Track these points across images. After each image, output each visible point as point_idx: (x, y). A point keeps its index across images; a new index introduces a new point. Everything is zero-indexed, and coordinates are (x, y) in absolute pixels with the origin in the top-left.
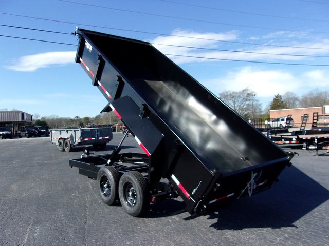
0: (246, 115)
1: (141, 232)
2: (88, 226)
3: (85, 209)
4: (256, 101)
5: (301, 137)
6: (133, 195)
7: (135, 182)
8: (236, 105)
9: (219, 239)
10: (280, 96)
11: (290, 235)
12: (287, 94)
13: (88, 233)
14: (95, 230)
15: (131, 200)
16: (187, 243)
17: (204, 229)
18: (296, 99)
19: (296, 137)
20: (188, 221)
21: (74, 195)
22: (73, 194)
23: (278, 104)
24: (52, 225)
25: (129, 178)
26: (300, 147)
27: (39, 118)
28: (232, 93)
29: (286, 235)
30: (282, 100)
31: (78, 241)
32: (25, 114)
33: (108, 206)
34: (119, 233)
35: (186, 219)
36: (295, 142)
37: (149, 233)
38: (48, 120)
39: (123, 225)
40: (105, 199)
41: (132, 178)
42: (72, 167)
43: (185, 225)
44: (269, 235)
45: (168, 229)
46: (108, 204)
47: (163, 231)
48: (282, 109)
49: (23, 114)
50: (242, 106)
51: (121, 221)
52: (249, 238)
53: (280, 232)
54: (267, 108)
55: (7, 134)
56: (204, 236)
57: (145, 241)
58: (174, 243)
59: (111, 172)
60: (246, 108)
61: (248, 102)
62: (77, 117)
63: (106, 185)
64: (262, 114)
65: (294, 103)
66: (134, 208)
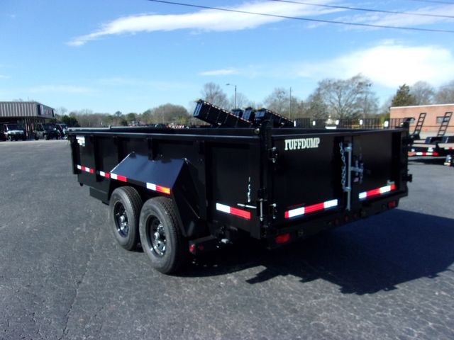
0: (354, 114)
1: (168, 305)
2: (82, 289)
3: (88, 256)
4: (372, 93)
5: (441, 145)
6: (162, 237)
7: (163, 217)
8: (342, 99)
9: (304, 328)
10: (408, 87)
11: (437, 325)
12: (418, 84)
13: (77, 304)
14: (90, 298)
15: (159, 245)
16: (246, 332)
17: (279, 305)
18: (430, 92)
19: (434, 146)
20: (252, 286)
21: (79, 231)
22: (78, 229)
23: (403, 98)
24: (23, 284)
25: (154, 210)
26: (441, 162)
27: (67, 114)
28: (336, 81)
29: (430, 324)
30: (410, 93)
31: (55, 319)
32: (42, 107)
33: (126, 251)
34: (130, 306)
35: (252, 281)
36: (431, 154)
37: (182, 308)
38: (78, 116)
39: (141, 289)
40: (122, 239)
41: (158, 209)
42: (82, 185)
43: (247, 294)
44: (397, 323)
45: (216, 301)
46: (126, 248)
47: (207, 305)
48: (408, 105)
49: (39, 106)
50: (350, 100)
51: (138, 282)
52: (361, 329)
53: (418, 317)
54: (386, 105)
55: (18, 134)
56: (278, 320)
57: (170, 324)
58: (222, 332)
59: (129, 197)
60: (355, 104)
61: (358, 96)
62: (118, 113)
63: (122, 218)
64: (379, 113)
65: (426, 98)
66: (163, 259)
